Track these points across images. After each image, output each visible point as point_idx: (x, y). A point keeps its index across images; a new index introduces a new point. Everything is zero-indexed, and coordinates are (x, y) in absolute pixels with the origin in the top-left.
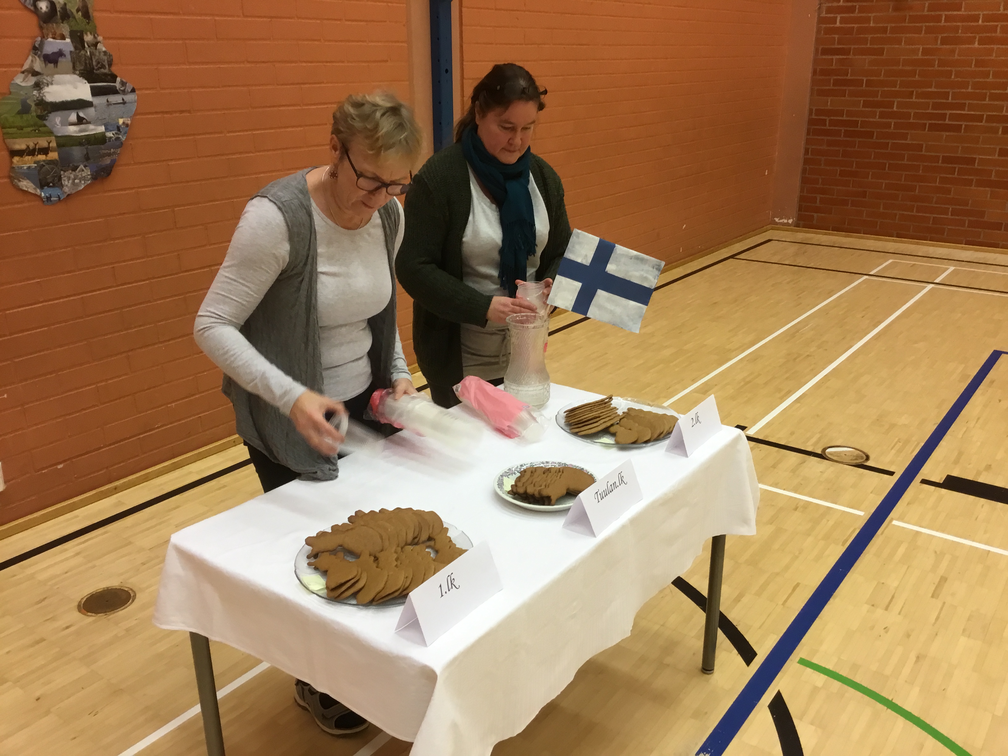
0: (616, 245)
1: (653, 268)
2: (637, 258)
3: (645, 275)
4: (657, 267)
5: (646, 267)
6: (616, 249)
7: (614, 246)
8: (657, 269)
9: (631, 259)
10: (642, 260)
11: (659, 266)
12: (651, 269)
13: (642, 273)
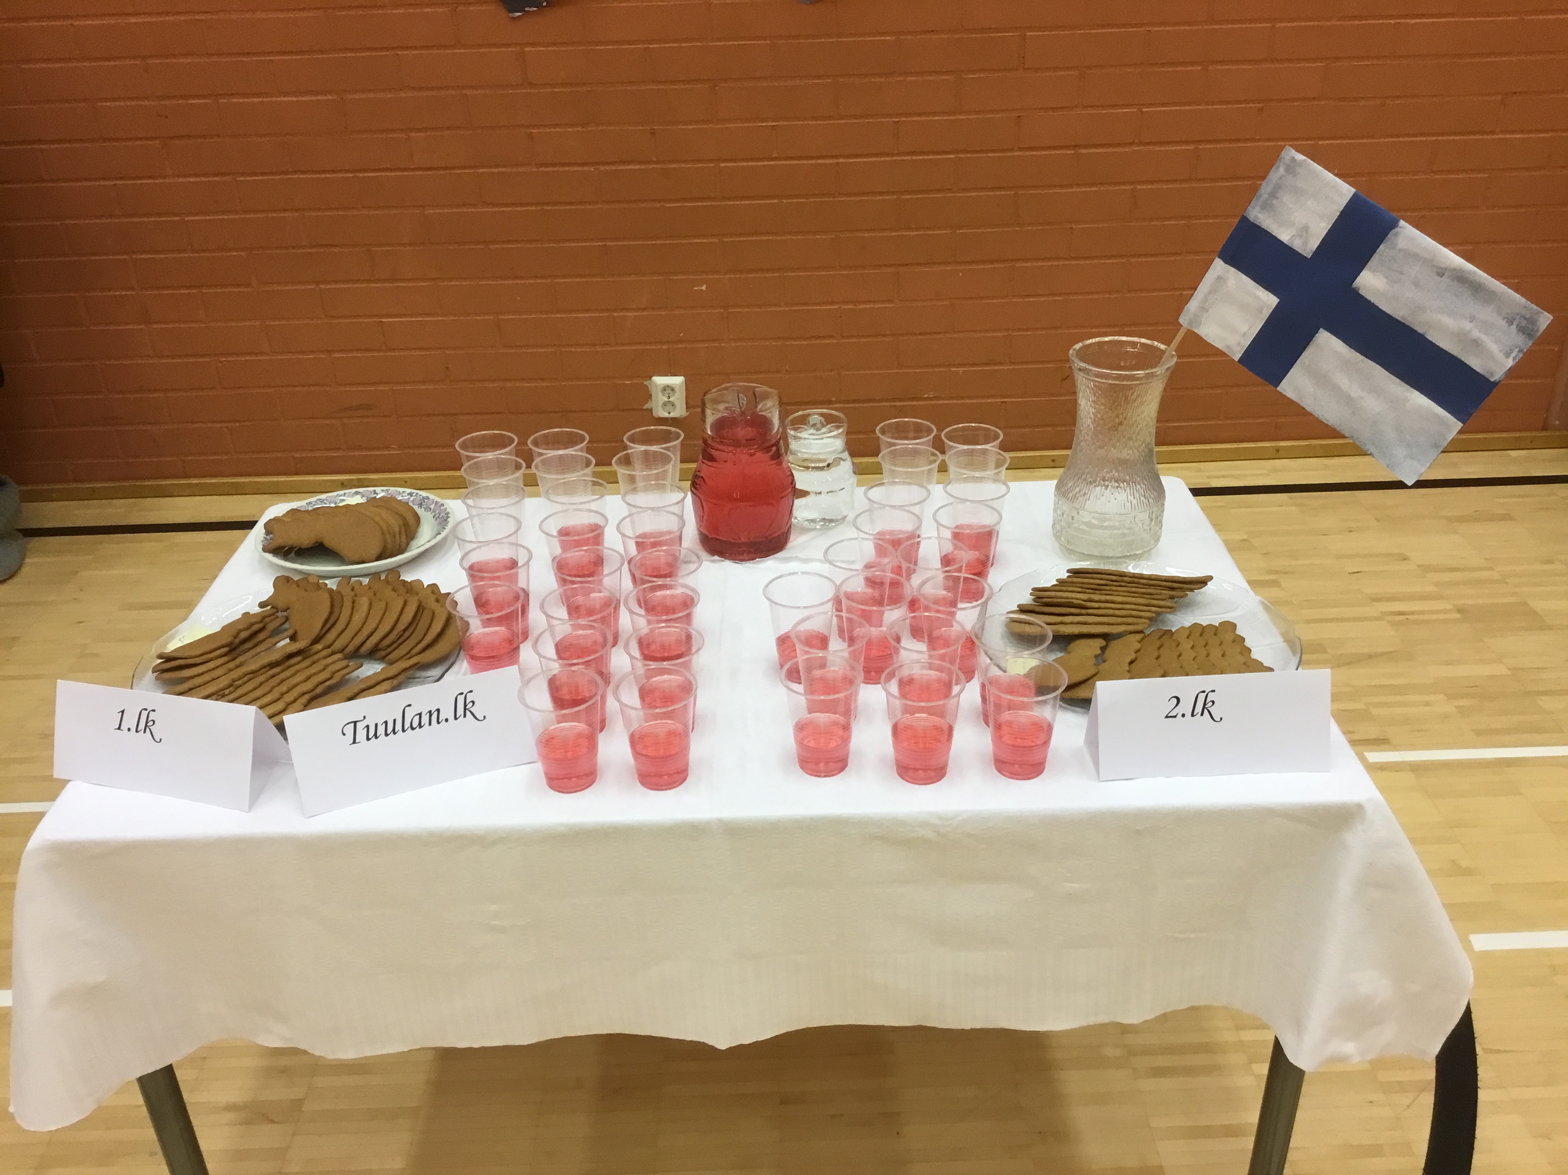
0: (1402, 223)
1: (1510, 322)
2: (1460, 278)
3: (1476, 334)
4: (1524, 323)
5: (1487, 313)
6: (1396, 235)
7: (1394, 225)
8: (1522, 330)
9: (1441, 275)
10: (1476, 289)
11: (1532, 321)
12: (1503, 323)
13: (1467, 325)
